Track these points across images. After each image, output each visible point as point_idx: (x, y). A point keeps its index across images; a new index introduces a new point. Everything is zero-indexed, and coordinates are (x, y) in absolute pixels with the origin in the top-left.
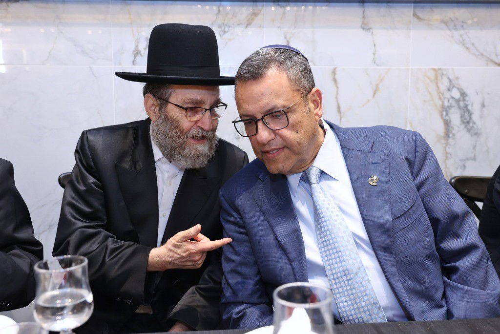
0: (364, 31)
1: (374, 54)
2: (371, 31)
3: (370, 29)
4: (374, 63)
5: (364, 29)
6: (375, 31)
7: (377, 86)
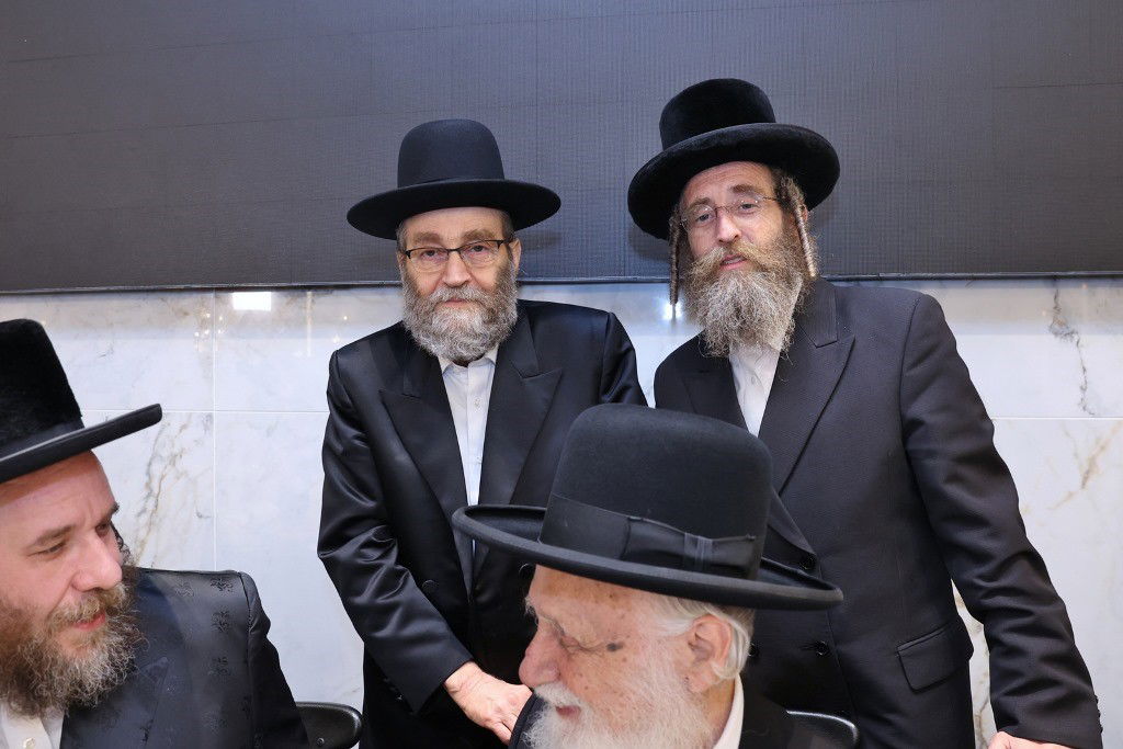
0: (1058, 339)
1: (1083, 389)
2: (1076, 337)
3: (1072, 333)
4: (1084, 408)
5: (1056, 334)
6: (1085, 338)
7: (1092, 461)
